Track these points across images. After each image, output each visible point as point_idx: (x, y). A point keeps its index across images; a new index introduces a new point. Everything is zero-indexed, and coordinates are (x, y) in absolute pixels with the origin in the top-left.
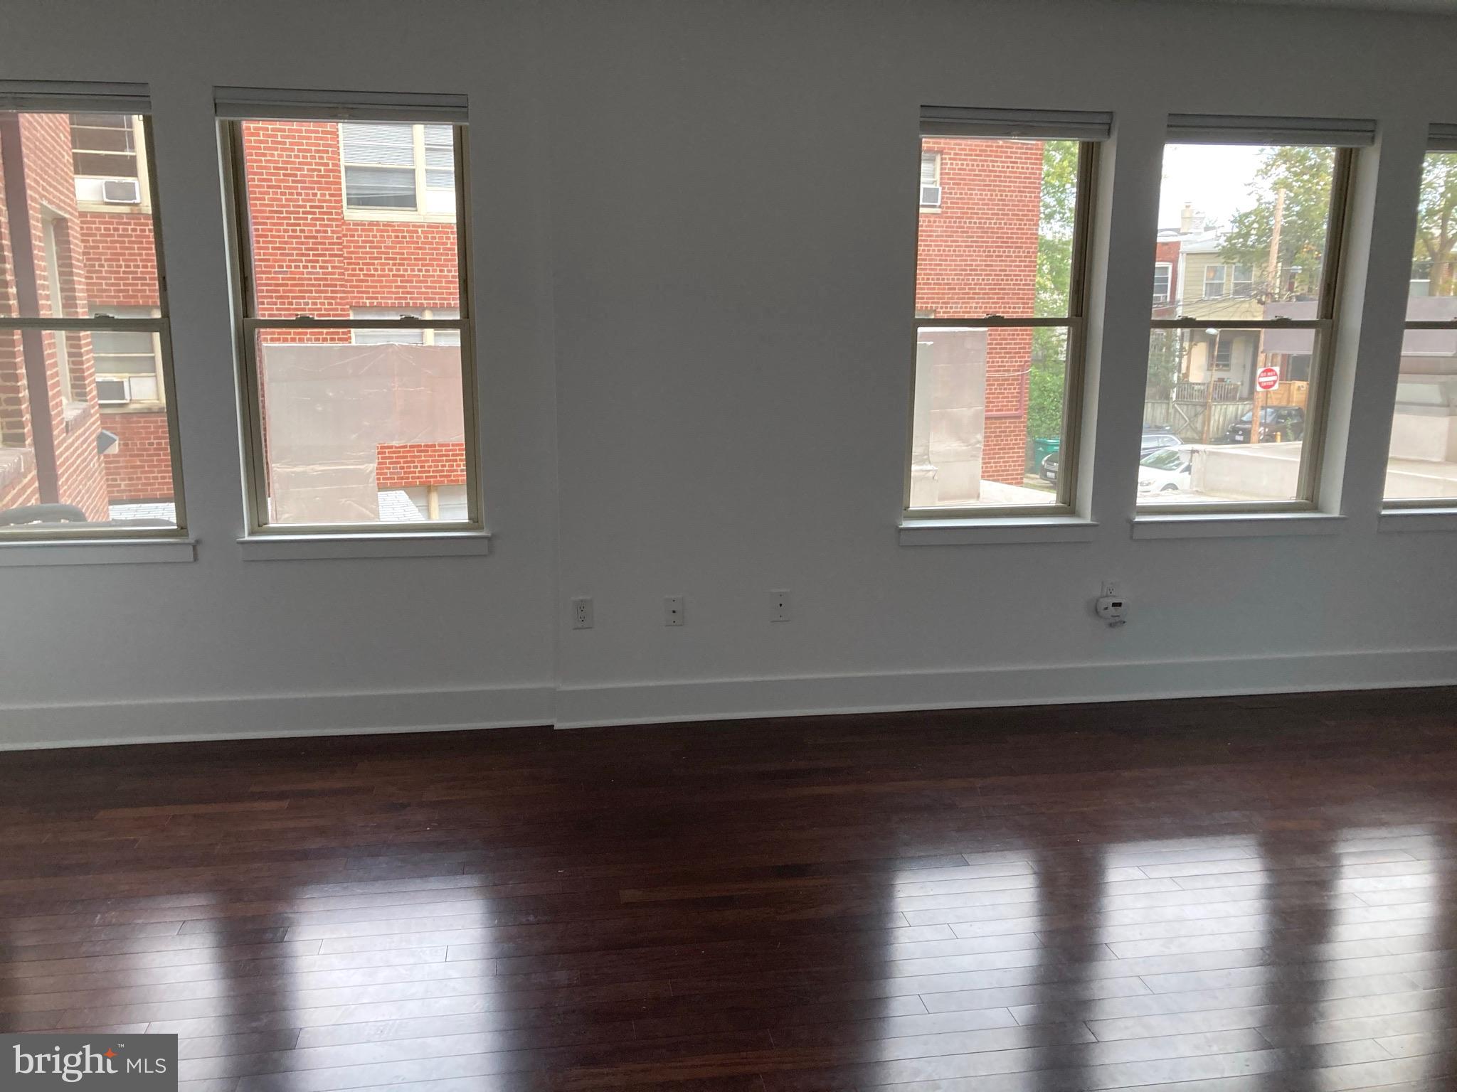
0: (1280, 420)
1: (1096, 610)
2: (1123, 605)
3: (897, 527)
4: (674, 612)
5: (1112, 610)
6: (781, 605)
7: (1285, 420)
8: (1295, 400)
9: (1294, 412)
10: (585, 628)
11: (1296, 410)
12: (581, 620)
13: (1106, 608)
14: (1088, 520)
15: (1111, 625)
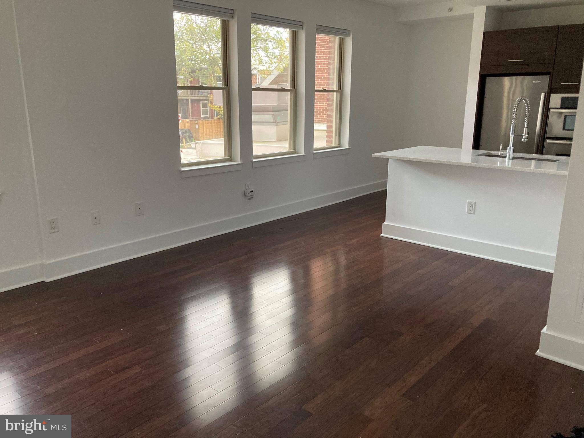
0: (183, 134)
1: (245, 195)
2: (253, 191)
3: (180, 170)
4: (95, 218)
5: (250, 194)
6: (139, 208)
7: (185, 134)
8: (186, 126)
9: (187, 131)
10: (55, 232)
11: (188, 130)
12: (53, 229)
13: (249, 193)
14: (240, 162)
15: (249, 199)
